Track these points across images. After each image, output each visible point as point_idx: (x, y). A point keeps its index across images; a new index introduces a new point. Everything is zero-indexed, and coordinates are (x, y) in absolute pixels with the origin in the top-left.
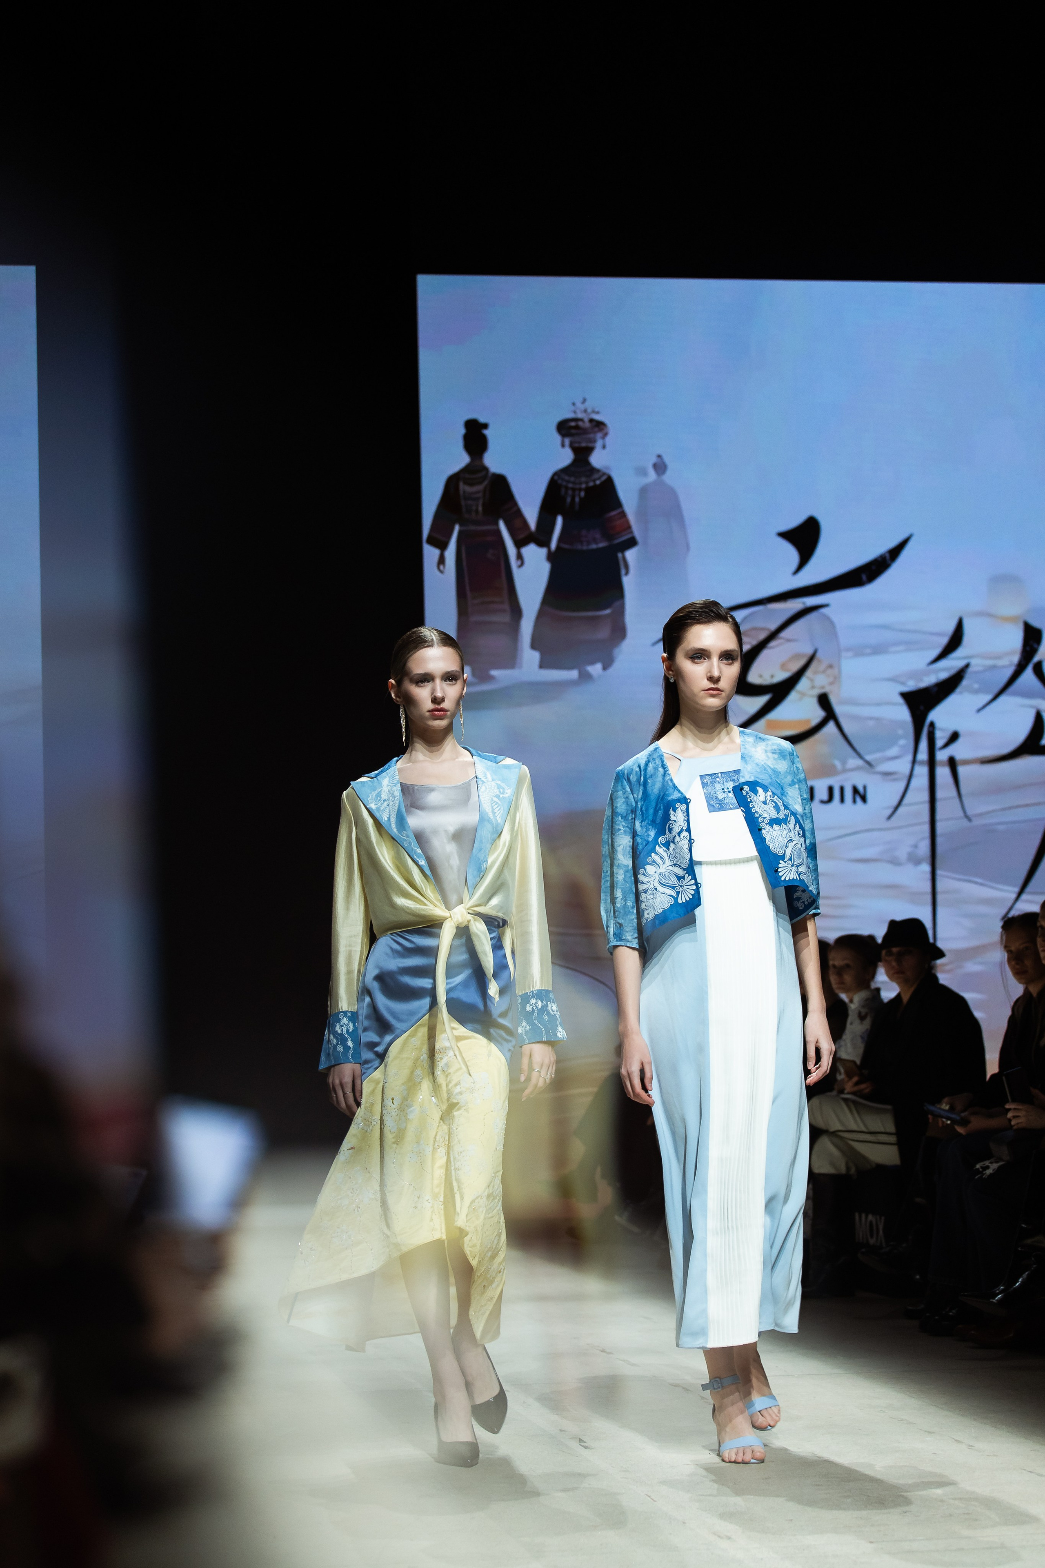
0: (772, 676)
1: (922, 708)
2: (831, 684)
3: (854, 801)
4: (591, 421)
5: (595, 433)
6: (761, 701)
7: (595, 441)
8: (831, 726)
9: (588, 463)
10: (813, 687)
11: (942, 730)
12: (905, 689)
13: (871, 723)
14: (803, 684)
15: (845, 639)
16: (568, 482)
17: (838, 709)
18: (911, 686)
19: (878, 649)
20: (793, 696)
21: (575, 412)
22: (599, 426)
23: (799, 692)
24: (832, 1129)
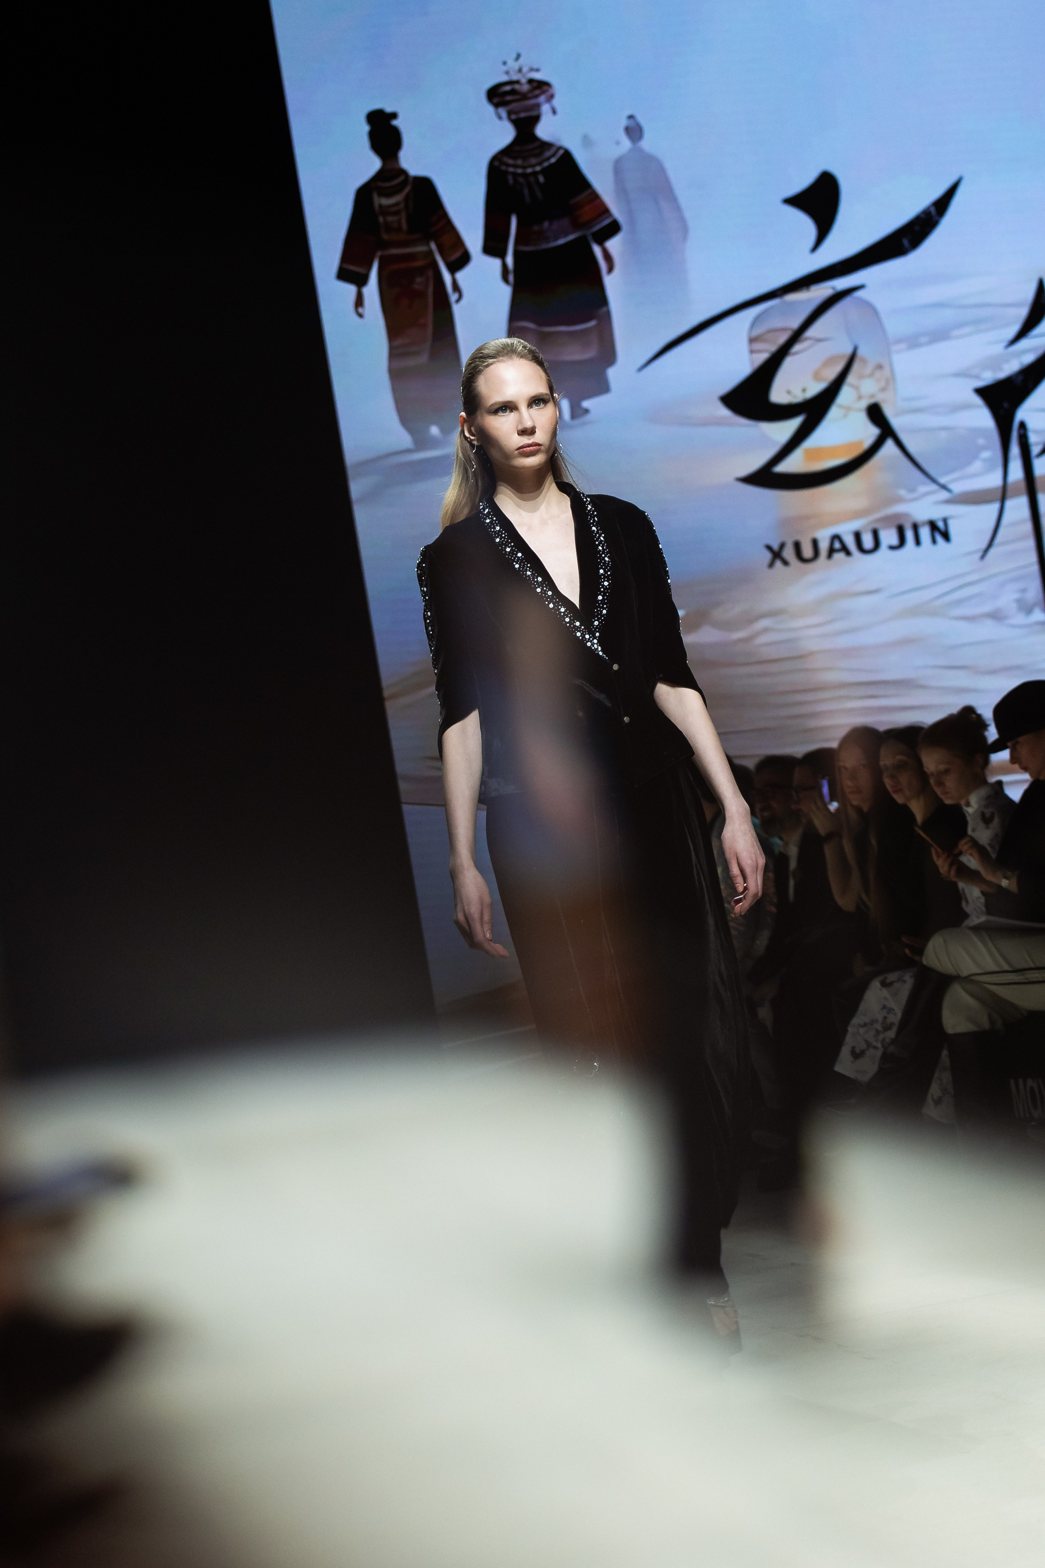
0: (804, 390)
1: (1006, 405)
2: (883, 390)
3: (934, 541)
4: (531, 81)
5: (537, 96)
6: (792, 425)
7: (538, 106)
8: (889, 446)
9: (535, 139)
10: (860, 398)
11: (1036, 432)
12: (980, 384)
13: (943, 434)
14: (846, 395)
15: (894, 326)
16: (515, 166)
17: (896, 422)
18: (988, 378)
19: (940, 335)
20: (834, 412)
21: (507, 73)
22: (541, 87)
23: (841, 406)
24: (965, 973)
